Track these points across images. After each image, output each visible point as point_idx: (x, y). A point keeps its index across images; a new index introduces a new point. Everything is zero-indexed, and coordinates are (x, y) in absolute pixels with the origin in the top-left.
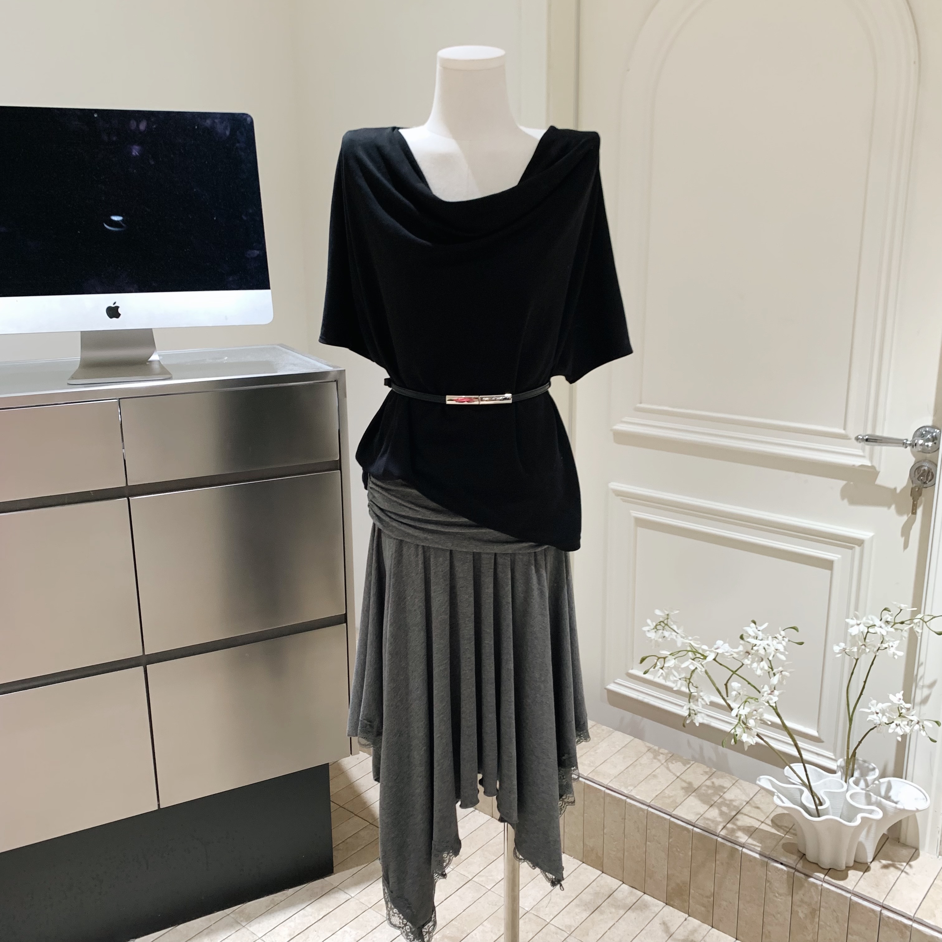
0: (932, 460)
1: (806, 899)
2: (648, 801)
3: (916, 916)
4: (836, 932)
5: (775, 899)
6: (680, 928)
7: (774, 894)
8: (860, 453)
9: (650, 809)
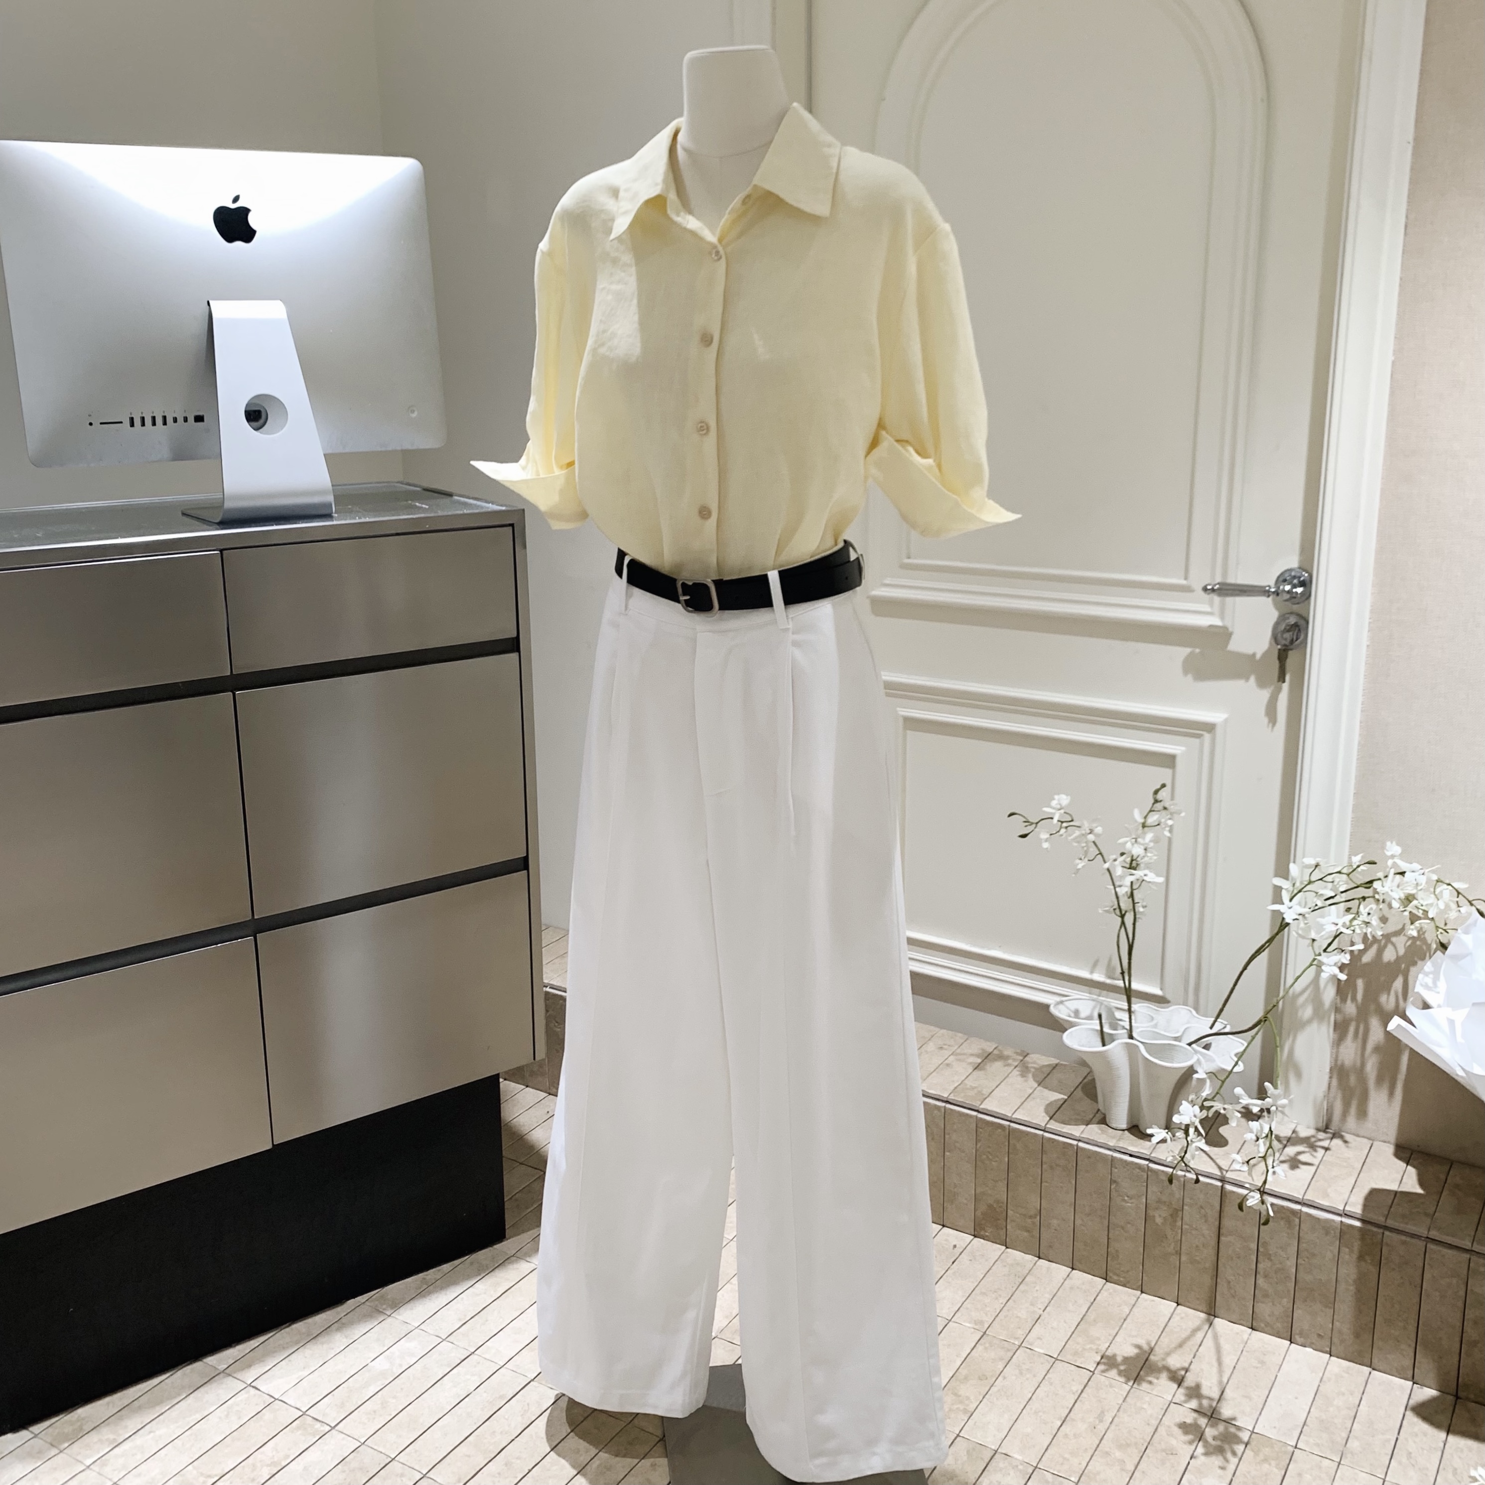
0: (1300, 613)
1: (1164, 1198)
2: (946, 1096)
3: (1305, 1198)
4: (1203, 1235)
5: (1123, 1203)
6: (997, 1263)
7: (1121, 1198)
8: (1208, 609)
9: (949, 1106)
